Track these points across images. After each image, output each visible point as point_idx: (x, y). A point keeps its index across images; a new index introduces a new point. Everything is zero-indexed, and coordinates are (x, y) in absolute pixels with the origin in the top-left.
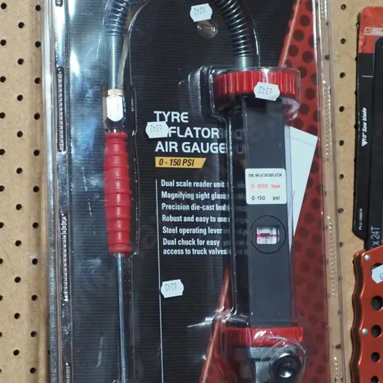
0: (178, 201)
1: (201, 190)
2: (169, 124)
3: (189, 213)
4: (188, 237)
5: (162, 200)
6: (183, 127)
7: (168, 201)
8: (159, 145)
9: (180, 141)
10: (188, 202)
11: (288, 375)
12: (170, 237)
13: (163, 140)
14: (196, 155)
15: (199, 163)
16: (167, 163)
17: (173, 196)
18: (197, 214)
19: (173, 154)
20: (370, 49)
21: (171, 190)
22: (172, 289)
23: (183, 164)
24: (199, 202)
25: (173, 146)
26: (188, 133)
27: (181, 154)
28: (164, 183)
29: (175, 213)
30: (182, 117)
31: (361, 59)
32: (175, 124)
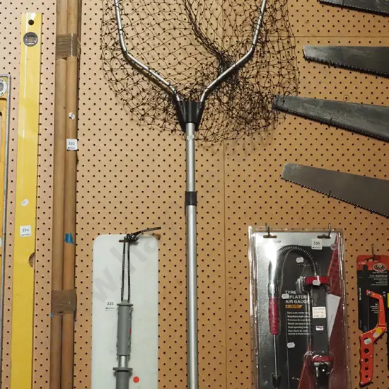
0: (293, 318)
1: (301, 315)
2: (290, 295)
3: (297, 322)
4: (297, 329)
5: (288, 318)
6: (295, 295)
7: (290, 318)
8: (287, 302)
9: (294, 300)
10: (297, 318)
11: (324, 370)
12: (291, 329)
13: (288, 299)
14: (299, 304)
15: (300, 306)
16: (289, 306)
17: (291, 317)
18: (299, 322)
19: (291, 304)
20: (361, 269)
21: (290, 315)
22: (291, 345)
23: (295, 307)
24: (299, 318)
25: (291, 301)
26: (296, 297)
27: (294, 304)
28: (288, 313)
29: (292, 322)
30: (294, 292)
31: (358, 272)
32: (292, 294)
